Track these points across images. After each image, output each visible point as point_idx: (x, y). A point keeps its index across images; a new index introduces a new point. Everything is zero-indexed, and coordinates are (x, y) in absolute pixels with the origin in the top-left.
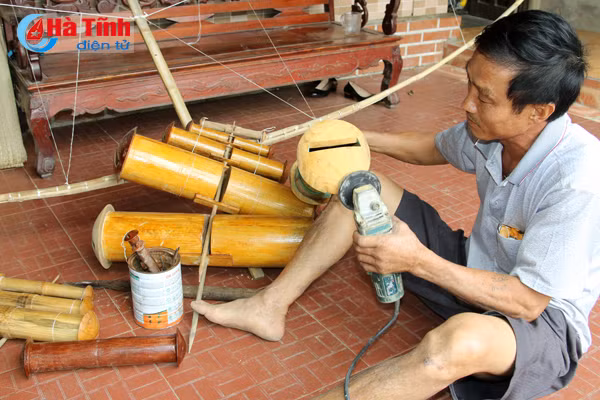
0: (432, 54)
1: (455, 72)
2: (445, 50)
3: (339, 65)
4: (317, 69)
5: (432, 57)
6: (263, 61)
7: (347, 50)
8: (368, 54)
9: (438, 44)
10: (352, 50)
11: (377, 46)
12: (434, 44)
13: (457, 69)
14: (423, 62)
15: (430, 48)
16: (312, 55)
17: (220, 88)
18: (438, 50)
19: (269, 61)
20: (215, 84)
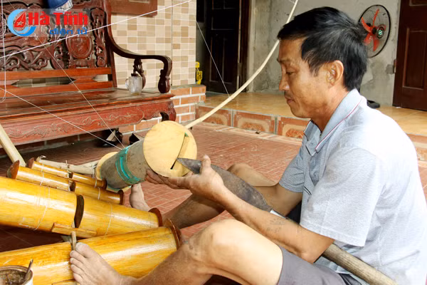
0: (188, 114)
1: (207, 125)
2: (197, 110)
3: (129, 116)
4: (113, 120)
5: (188, 116)
6: (69, 113)
7: (134, 104)
8: (150, 108)
9: (192, 106)
10: (138, 104)
11: (156, 102)
12: (188, 107)
13: (208, 124)
14: (182, 120)
15: (186, 109)
16: (108, 108)
17: (34, 135)
18: (192, 111)
19: (74, 113)
20: (28, 132)
